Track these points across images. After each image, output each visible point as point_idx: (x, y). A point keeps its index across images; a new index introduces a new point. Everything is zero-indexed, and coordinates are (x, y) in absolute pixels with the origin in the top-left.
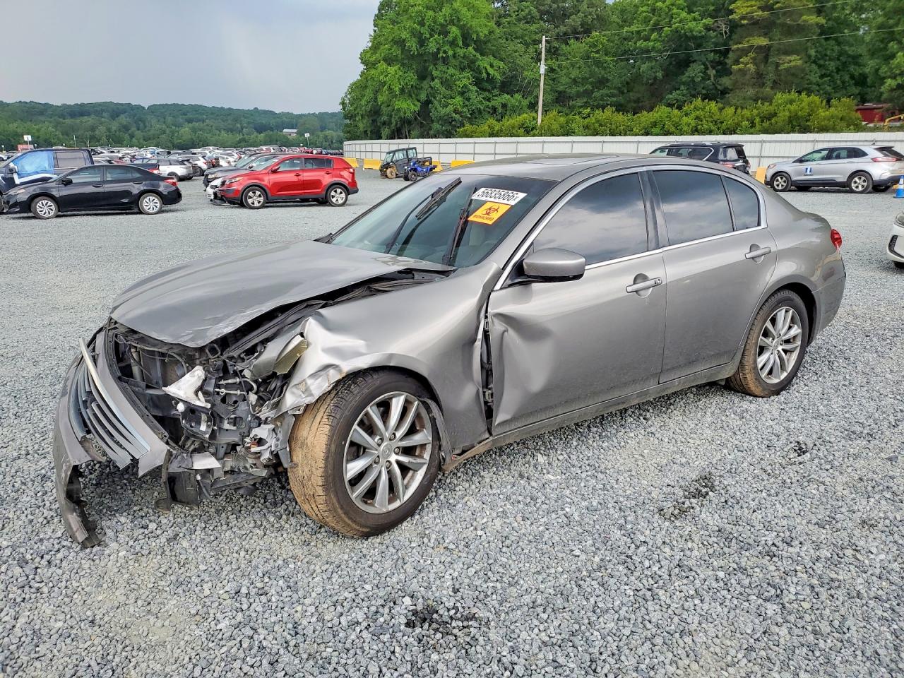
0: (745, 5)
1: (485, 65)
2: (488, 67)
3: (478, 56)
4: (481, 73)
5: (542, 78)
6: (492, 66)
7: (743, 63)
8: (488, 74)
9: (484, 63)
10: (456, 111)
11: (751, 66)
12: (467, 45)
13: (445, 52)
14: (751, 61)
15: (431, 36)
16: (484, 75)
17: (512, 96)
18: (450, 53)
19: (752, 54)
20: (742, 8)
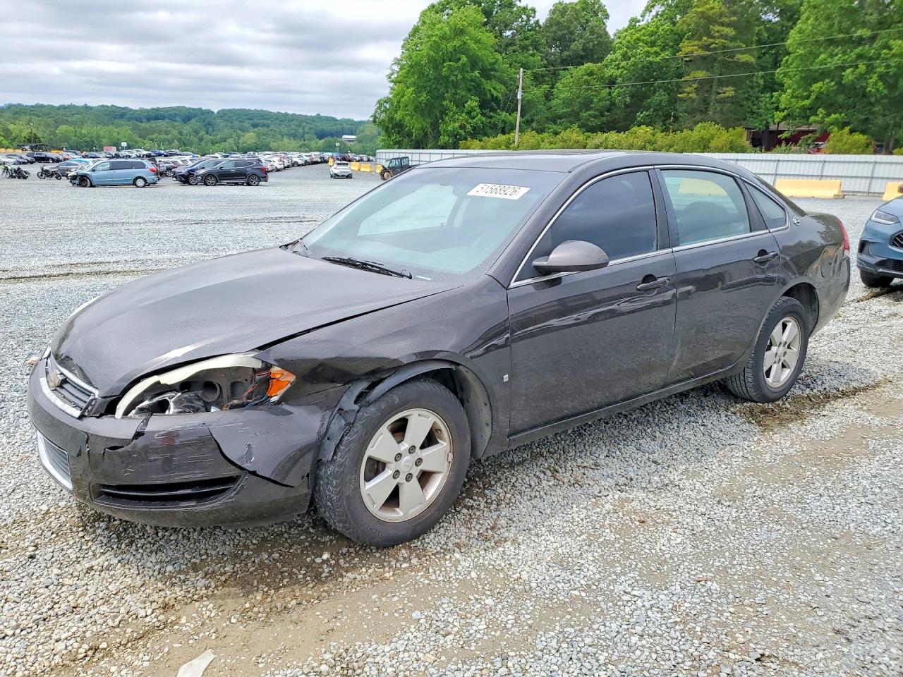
0: (690, 44)
1: (489, 88)
2: (492, 90)
3: (483, 80)
4: (486, 94)
5: (520, 102)
6: (495, 89)
7: (686, 92)
8: (492, 96)
9: (488, 85)
10: (461, 127)
11: (693, 95)
12: (473, 70)
14: (694, 90)
16: (489, 96)
17: (510, 114)
18: (460, 77)
19: (695, 86)
20: (687, 47)
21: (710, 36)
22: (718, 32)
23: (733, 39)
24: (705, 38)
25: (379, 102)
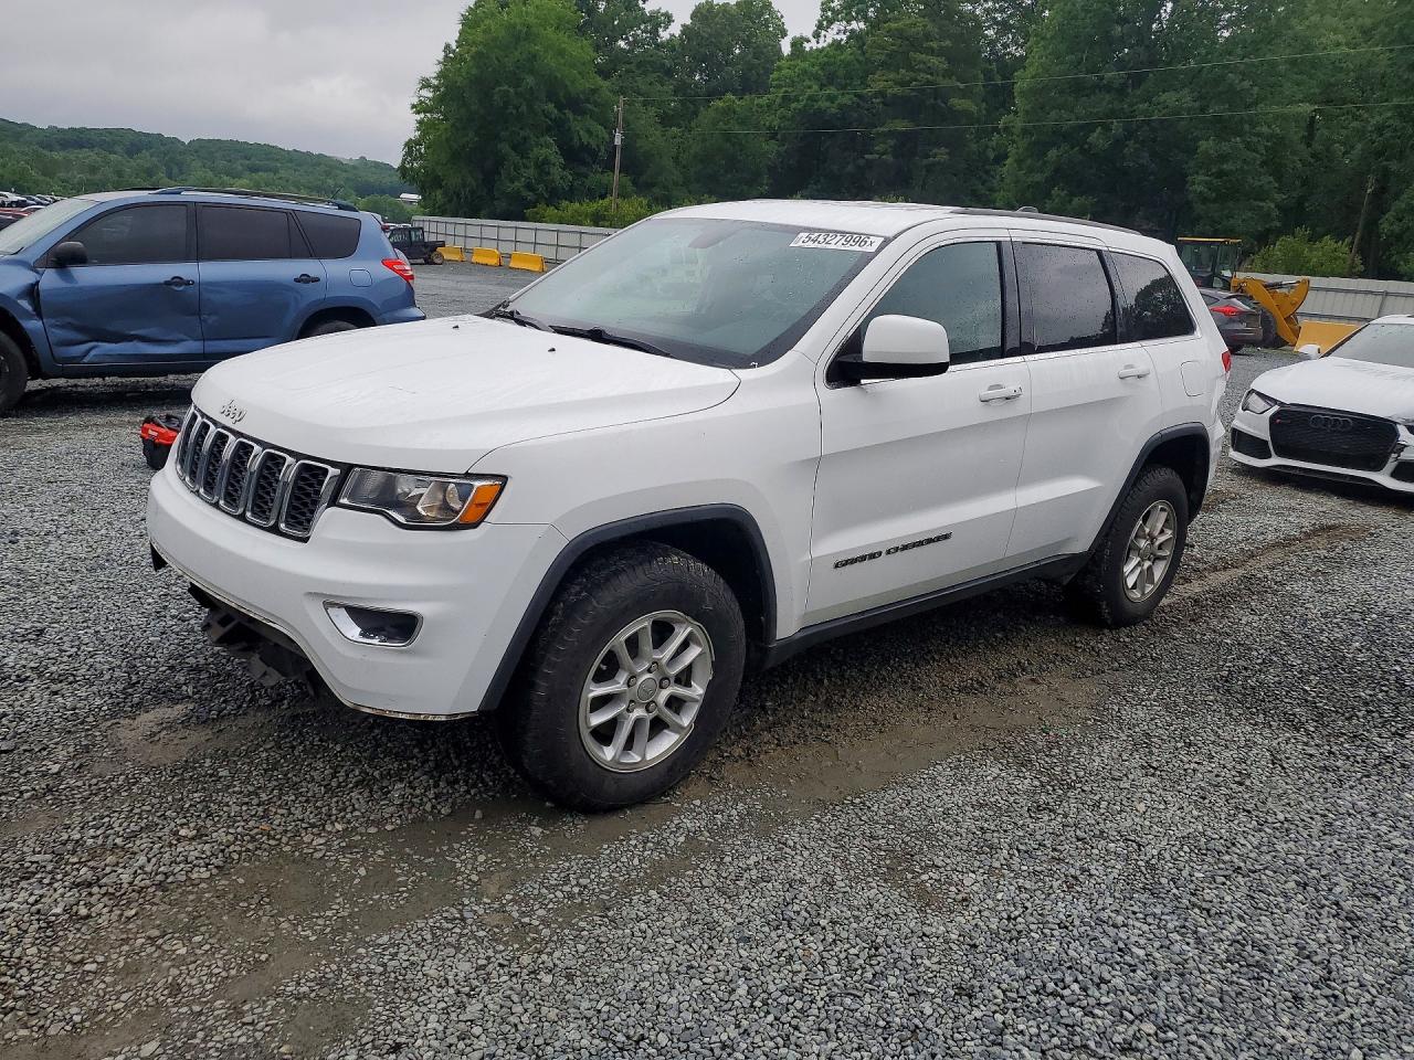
0: (885, 78)
1: (578, 128)
2: (582, 132)
3: (570, 116)
4: (571, 139)
5: (618, 150)
6: (589, 132)
7: (878, 152)
8: (582, 142)
9: (576, 124)
10: (529, 187)
11: (889, 158)
13: (517, 108)
14: (889, 150)
15: (498, 83)
16: (576, 142)
19: (891, 142)
20: (879, 82)
21: (910, 68)
22: (920, 62)
23: (947, 74)
24: (903, 71)
25: (406, 144)
